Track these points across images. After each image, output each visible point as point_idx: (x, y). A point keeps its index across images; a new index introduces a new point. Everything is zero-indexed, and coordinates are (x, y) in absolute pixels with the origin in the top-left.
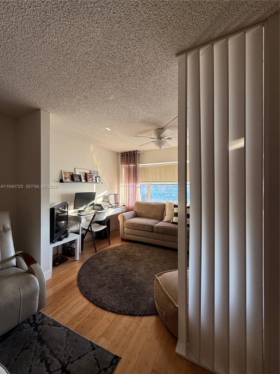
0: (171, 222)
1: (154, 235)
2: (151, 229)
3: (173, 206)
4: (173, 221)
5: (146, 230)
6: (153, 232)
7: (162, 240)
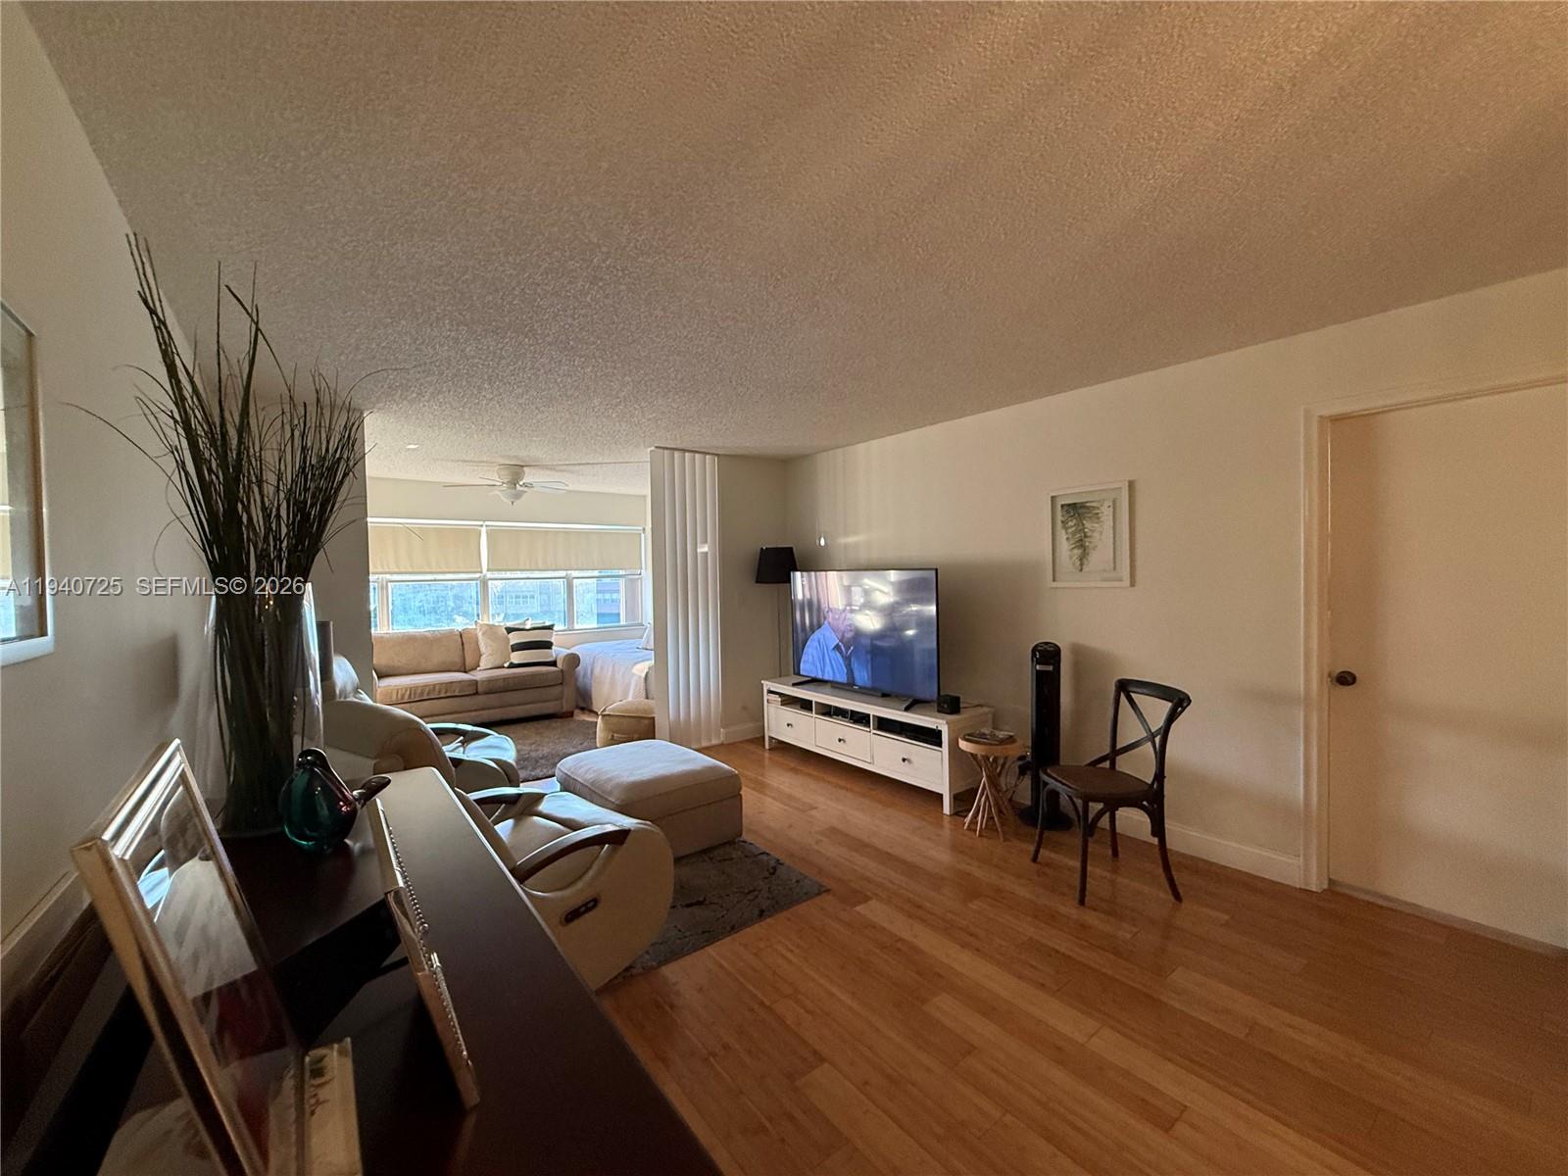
0: (506, 665)
1: (481, 699)
2: (474, 689)
3: (505, 632)
4: (511, 663)
5: (456, 694)
6: (477, 693)
7: (501, 707)
